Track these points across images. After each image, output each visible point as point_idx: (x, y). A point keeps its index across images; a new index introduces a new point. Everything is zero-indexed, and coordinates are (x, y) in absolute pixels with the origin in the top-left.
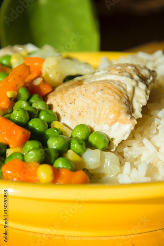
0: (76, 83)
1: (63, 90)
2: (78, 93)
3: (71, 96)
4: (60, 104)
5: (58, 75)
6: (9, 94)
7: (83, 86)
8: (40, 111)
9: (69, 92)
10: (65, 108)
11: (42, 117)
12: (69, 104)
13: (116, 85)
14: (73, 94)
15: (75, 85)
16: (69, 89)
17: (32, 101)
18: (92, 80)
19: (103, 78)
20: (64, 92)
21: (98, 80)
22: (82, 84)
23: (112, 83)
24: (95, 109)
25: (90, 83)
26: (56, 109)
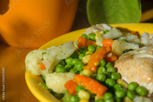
0: (130, 57)
1: (123, 60)
2: (131, 64)
3: (127, 65)
4: (122, 69)
5: (120, 50)
6: (96, 64)
7: (133, 60)
8: (111, 73)
9: (126, 62)
10: (124, 72)
11: (112, 77)
12: (126, 70)
13: (151, 61)
14: (128, 64)
15: (129, 58)
16: (126, 60)
17: (107, 66)
18: (138, 57)
19: (144, 56)
20: (123, 62)
21: (141, 56)
22: (133, 58)
23: (149, 60)
24: (140, 75)
25: (137, 58)
26: (119, 71)
